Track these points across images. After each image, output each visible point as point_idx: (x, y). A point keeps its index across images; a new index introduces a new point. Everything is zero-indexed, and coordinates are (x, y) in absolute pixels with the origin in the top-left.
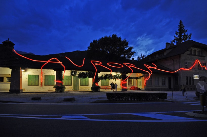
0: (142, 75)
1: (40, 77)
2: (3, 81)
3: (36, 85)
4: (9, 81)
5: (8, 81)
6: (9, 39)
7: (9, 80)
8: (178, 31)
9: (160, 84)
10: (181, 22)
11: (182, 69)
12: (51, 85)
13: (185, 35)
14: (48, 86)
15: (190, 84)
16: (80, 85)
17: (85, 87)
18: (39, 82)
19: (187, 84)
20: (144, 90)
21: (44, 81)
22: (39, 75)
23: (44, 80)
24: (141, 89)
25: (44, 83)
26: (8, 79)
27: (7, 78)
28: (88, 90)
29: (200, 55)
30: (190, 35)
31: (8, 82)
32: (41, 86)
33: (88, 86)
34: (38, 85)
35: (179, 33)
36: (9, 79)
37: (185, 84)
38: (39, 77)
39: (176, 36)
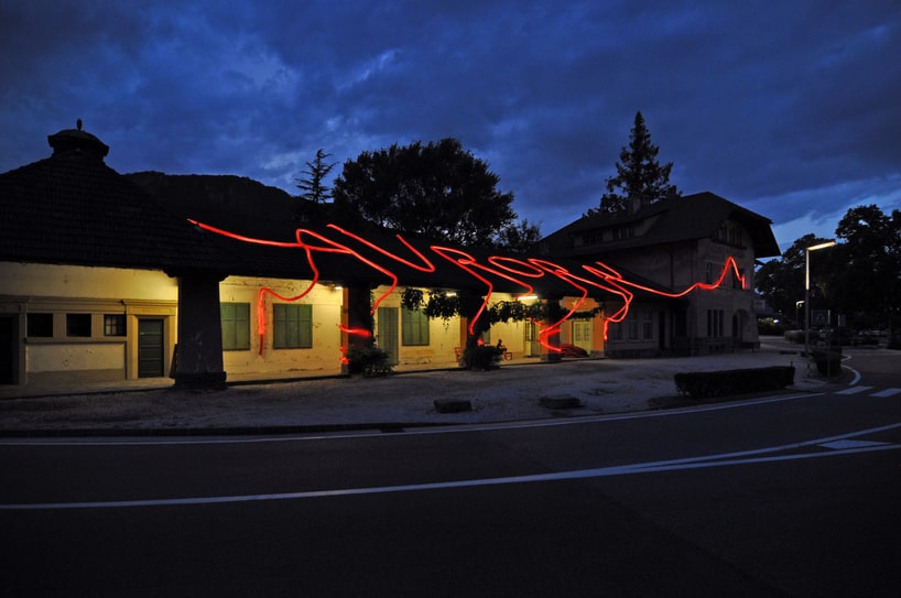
0: (596, 305)
1: (257, 313)
2: (87, 333)
3: (240, 350)
4: (114, 331)
5: (108, 332)
6: (79, 123)
7: (114, 328)
8: (630, 150)
9: (641, 334)
10: (639, 119)
11: (700, 285)
12: (299, 348)
13: (650, 166)
14: (287, 351)
15: (715, 334)
16: (404, 345)
17: (418, 352)
18: (252, 335)
19: (709, 333)
20: (602, 356)
21: (270, 331)
22: (248, 305)
23: (271, 325)
24: (589, 353)
25: (270, 340)
26: (108, 322)
27: (106, 316)
28: (427, 360)
29: (728, 240)
30: (668, 169)
31: (111, 335)
32: (260, 353)
33: (428, 345)
34: (247, 348)
35: (633, 155)
36: (114, 322)
37: (705, 334)
38: (249, 311)
39: (622, 165)
